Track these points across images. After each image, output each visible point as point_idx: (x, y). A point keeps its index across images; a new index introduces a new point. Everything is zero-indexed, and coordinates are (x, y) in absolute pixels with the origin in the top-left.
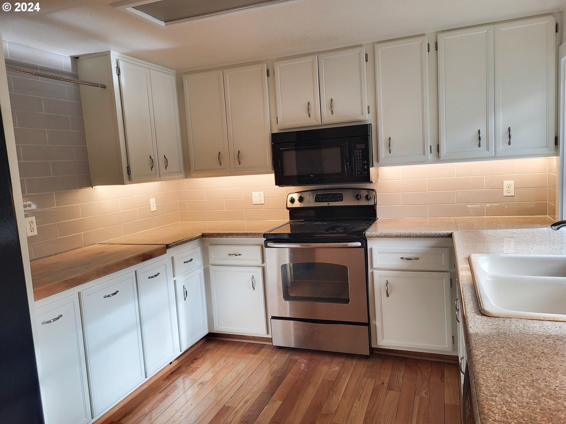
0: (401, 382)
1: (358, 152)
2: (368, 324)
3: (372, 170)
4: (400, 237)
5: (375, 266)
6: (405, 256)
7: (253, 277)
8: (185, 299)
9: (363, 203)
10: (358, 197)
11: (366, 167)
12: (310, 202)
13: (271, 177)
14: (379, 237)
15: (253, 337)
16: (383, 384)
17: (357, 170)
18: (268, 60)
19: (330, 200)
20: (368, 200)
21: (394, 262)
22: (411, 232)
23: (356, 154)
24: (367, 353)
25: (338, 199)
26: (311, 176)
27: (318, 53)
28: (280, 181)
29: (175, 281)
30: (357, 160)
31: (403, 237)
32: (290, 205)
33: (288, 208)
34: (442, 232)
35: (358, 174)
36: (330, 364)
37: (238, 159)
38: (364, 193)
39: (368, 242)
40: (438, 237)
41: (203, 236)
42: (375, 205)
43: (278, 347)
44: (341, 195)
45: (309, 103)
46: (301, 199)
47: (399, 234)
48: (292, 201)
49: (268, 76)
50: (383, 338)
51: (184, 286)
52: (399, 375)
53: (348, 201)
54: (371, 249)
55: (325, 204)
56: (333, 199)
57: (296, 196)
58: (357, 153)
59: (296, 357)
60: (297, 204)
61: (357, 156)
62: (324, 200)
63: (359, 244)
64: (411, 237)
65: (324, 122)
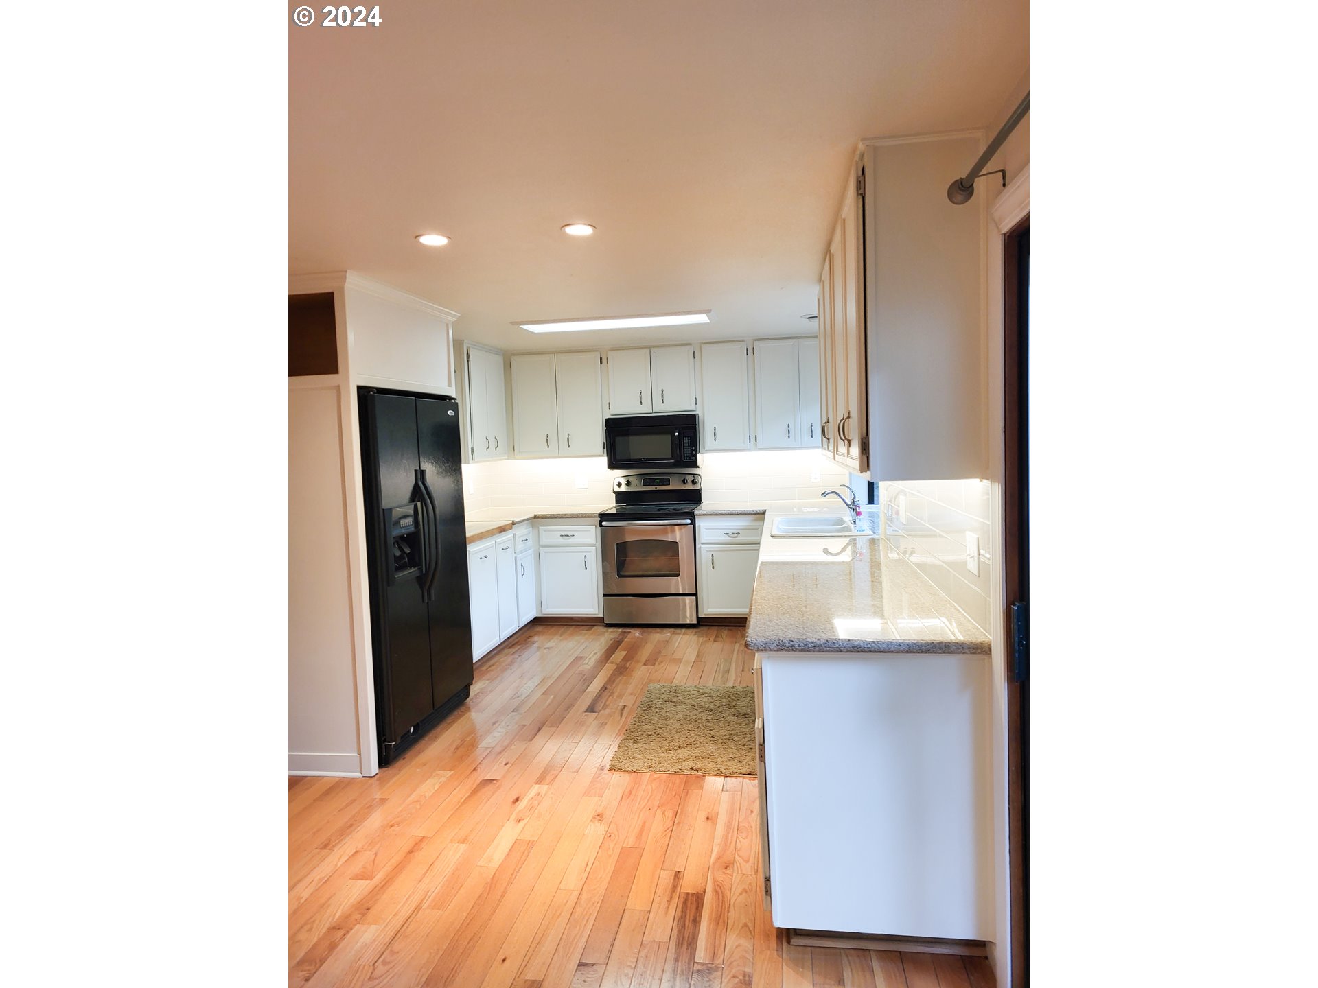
2: (696, 595)
3: (698, 455)
4: (724, 515)
5: (702, 540)
6: (729, 532)
7: (586, 556)
8: (522, 576)
9: (689, 487)
10: (684, 482)
11: (694, 453)
12: (637, 486)
13: (604, 460)
14: (705, 515)
15: (582, 618)
17: (686, 455)
18: (601, 348)
19: (657, 484)
20: (694, 484)
21: (720, 537)
24: (695, 622)
25: (665, 483)
26: (643, 460)
27: (650, 347)
28: (612, 465)
29: (516, 558)
30: (686, 446)
31: (727, 514)
32: (617, 489)
33: (614, 492)
34: (759, 509)
35: (687, 459)
37: (568, 443)
38: (690, 478)
39: (696, 519)
40: (756, 514)
41: (535, 517)
42: (700, 489)
44: (668, 479)
45: (641, 393)
46: (628, 484)
47: (722, 511)
48: (619, 485)
49: (601, 363)
50: (709, 608)
51: (522, 564)
53: (674, 485)
54: (699, 526)
55: (652, 488)
56: (661, 484)
57: (623, 481)
58: (686, 440)
59: (629, 630)
60: (623, 488)
61: (686, 443)
62: (651, 484)
63: (689, 521)
65: (656, 410)
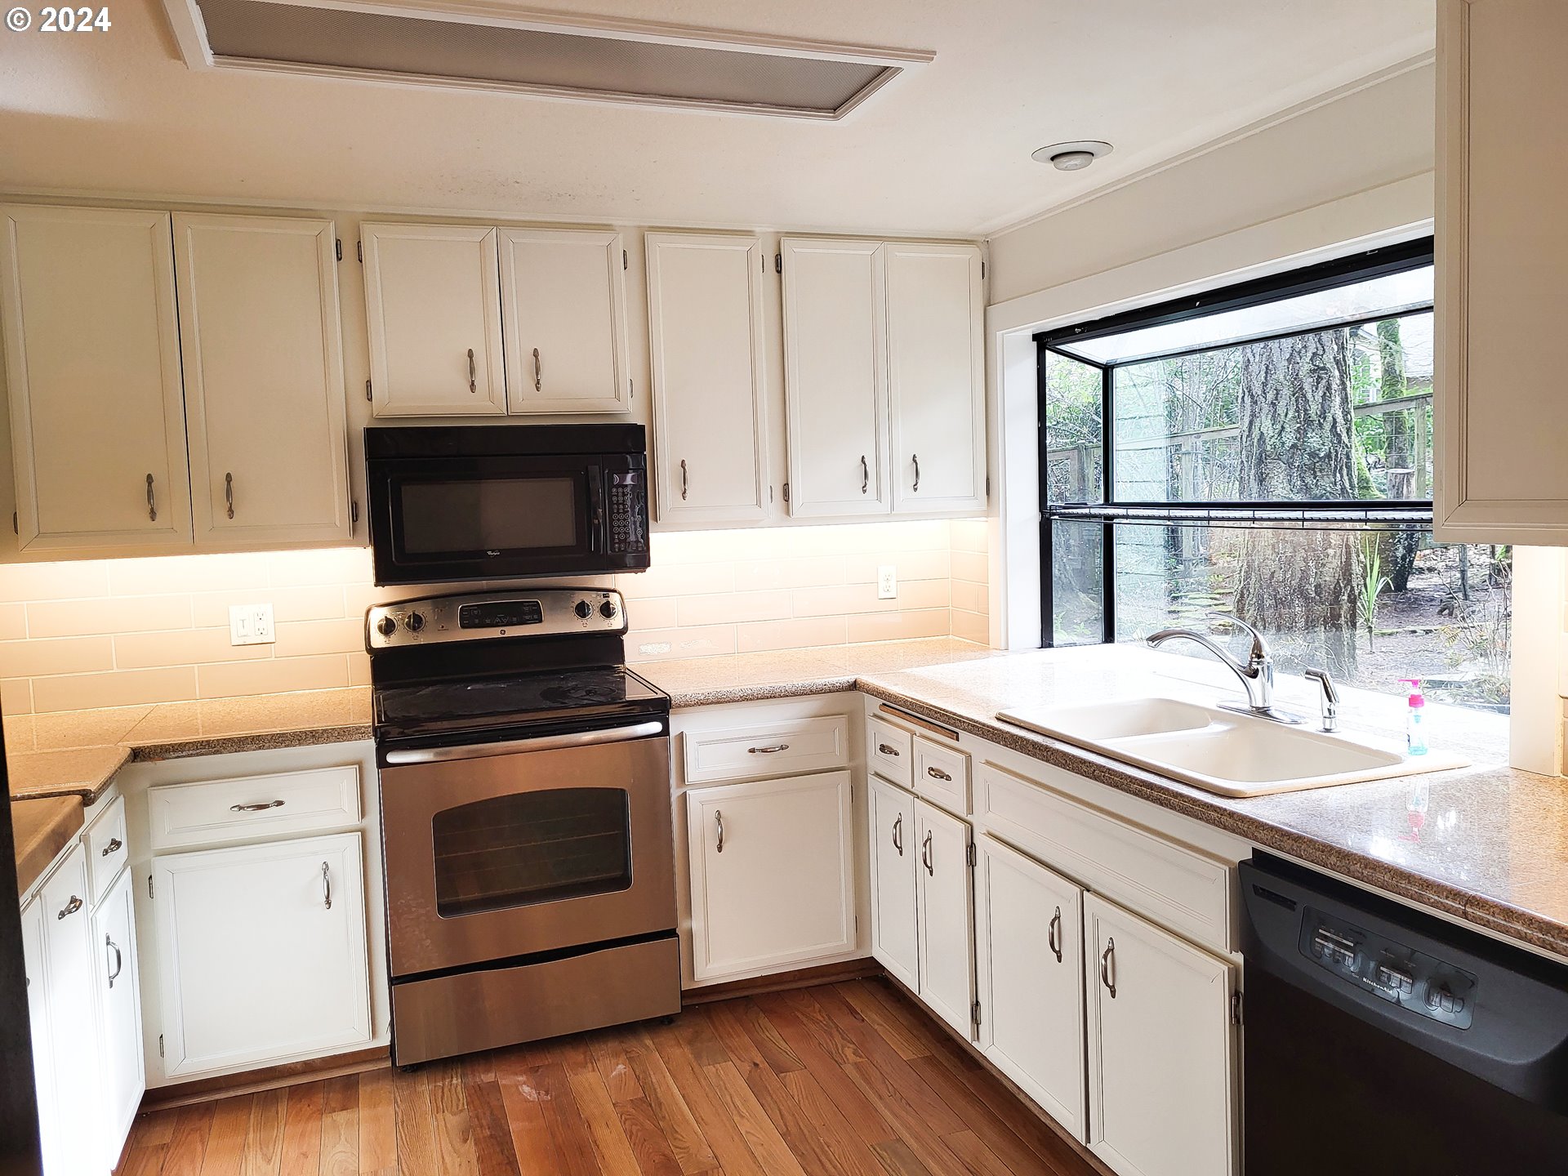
0: (789, 1049)
1: (620, 494)
2: (671, 932)
4: (751, 700)
5: (692, 775)
6: (758, 745)
7: (327, 866)
8: (111, 986)
9: (595, 623)
10: (582, 611)
12: (447, 628)
14: (704, 704)
15: (305, 1063)
16: (756, 1065)
17: (619, 538)
18: (336, 211)
19: (505, 621)
20: (606, 616)
21: (737, 762)
22: (773, 685)
23: (615, 499)
24: (675, 1007)
25: (527, 617)
26: (489, 553)
27: (496, 223)
29: (92, 922)
30: (618, 513)
31: (758, 699)
32: (378, 641)
33: (370, 651)
34: (837, 679)
35: (619, 549)
36: (592, 1064)
37: (228, 500)
38: (596, 600)
39: (673, 718)
40: (830, 692)
41: (140, 755)
42: (625, 629)
43: (408, 1067)
44: (534, 606)
45: (470, 354)
46: (414, 624)
47: (749, 692)
48: (386, 629)
49: (340, 256)
50: (708, 961)
51: (108, 938)
52: (769, 1035)
53: (557, 623)
54: (681, 736)
55: (494, 633)
56: (515, 619)
58: (617, 496)
59: (488, 1077)
60: (402, 637)
61: (618, 504)
62: (488, 621)
63: (655, 727)
64: (774, 697)
65: (517, 408)
